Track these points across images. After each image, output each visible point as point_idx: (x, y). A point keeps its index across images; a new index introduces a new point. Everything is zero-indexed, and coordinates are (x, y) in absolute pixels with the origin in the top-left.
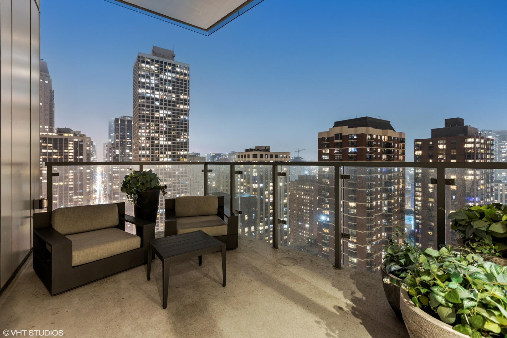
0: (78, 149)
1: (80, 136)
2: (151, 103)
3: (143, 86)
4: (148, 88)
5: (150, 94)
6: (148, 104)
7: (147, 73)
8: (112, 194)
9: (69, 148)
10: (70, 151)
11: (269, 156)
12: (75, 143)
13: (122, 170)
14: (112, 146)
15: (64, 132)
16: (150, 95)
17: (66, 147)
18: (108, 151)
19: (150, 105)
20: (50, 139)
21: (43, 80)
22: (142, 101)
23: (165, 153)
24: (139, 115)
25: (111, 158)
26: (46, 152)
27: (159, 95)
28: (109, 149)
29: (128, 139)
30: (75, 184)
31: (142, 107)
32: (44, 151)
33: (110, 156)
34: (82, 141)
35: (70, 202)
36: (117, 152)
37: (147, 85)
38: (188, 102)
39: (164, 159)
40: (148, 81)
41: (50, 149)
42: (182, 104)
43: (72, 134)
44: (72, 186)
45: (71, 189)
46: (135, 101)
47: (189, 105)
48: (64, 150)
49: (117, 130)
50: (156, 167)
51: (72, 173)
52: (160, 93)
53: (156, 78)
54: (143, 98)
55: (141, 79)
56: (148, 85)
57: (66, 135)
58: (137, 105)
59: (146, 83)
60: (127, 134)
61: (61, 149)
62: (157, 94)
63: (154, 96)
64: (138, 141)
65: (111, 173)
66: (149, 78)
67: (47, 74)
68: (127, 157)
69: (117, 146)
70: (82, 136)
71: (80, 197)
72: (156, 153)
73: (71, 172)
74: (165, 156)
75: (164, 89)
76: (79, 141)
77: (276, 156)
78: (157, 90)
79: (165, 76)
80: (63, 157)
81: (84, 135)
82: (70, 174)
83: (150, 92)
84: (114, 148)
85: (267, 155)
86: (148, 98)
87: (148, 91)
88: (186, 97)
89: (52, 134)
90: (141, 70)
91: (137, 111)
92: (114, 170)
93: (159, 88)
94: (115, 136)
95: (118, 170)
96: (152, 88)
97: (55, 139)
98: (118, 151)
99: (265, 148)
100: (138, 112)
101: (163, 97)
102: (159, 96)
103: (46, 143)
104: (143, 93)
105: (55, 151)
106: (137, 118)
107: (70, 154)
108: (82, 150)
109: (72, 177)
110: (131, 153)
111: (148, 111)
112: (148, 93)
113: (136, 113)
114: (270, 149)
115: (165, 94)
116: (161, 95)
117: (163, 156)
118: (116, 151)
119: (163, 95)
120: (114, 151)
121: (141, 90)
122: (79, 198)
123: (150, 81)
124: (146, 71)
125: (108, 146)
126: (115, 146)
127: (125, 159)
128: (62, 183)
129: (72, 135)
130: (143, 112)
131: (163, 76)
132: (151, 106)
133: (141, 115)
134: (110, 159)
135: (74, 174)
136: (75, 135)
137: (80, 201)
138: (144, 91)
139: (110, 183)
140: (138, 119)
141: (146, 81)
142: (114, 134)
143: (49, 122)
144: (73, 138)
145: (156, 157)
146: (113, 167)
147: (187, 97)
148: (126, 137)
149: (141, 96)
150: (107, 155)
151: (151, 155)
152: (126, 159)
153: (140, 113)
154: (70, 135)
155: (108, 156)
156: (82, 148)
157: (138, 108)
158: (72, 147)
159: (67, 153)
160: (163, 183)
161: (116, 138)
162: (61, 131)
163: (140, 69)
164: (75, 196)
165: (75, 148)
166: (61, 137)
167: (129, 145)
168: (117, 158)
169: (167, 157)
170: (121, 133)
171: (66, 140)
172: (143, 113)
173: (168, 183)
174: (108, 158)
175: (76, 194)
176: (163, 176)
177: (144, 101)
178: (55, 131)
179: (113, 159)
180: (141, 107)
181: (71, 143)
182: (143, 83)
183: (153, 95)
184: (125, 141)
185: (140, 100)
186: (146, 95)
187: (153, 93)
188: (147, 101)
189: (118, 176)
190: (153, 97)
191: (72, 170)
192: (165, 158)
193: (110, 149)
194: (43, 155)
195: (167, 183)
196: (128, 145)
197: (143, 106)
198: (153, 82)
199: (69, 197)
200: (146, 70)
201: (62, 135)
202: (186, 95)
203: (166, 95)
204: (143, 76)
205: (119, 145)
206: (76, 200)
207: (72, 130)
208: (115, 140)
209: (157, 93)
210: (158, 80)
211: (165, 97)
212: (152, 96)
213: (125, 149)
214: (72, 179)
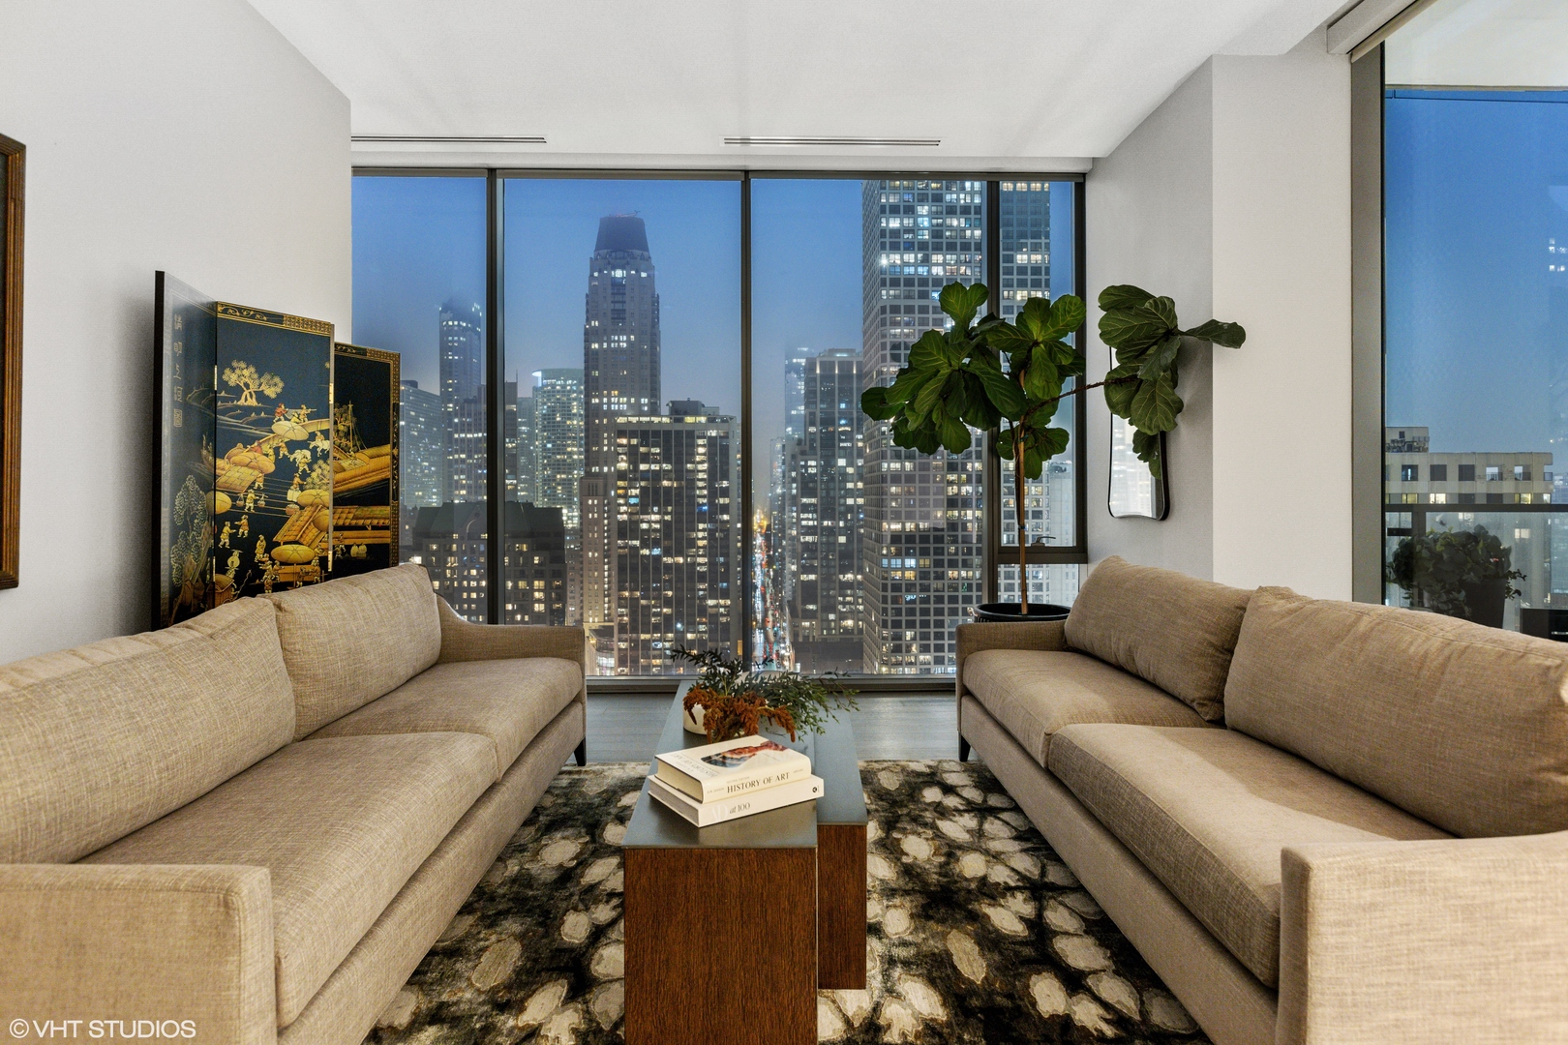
0: (718, 458)
1: (723, 421)
2: (919, 298)
3: (895, 242)
4: (909, 247)
5: (915, 265)
6: (910, 302)
7: (906, 197)
8: (800, 602)
9: (698, 458)
10: (700, 467)
11: (1424, 473)
12: (712, 441)
13: (825, 523)
14: (797, 449)
15: (687, 413)
16: (916, 270)
17: (692, 454)
18: (787, 463)
19: (917, 303)
20: (656, 434)
21: (637, 271)
22: (892, 292)
23: (964, 469)
24: (884, 340)
25: (794, 485)
26: (648, 471)
27: (944, 264)
28: (789, 458)
29: (843, 422)
30: (712, 564)
31: (891, 312)
32: (643, 467)
33: (794, 480)
34: (726, 437)
35: (699, 616)
36: (812, 466)
37: (906, 236)
38: (1043, 277)
39: (959, 490)
40: (908, 222)
41: (655, 462)
42: (1022, 284)
43: (704, 416)
44: (704, 569)
45: (702, 577)
46: (869, 297)
47: (1047, 285)
48: (687, 463)
49: (812, 395)
50: (936, 517)
51: (704, 530)
52: (948, 257)
53: (934, 209)
54: (895, 283)
55: (887, 223)
56: (910, 236)
57: (689, 419)
58: (876, 310)
59: (902, 232)
60: (839, 406)
61: (679, 464)
62: (937, 264)
63: (929, 271)
64: (879, 429)
65: (795, 532)
66: (913, 213)
67: (645, 253)
68: (840, 481)
69: (812, 447)
70: (726, 421)
71: (722, 602)
72: (936, 467)
73: (701, 526)
74: (964, 476)
75: (958, 241)
76: (721, 437)
77: (1467, 473)
78: (937, 248)
79: (962, 196)
80: (684, 483)
81: (731, 419)
82: (700, 535)
83: (916, 258)
84: (803, 453)
85: (1414, 468)
86: (909, 282)
87: (910, 257)
88: (1037, 258)
89: (660, 419)
90: (887, 191)
91: (877, 327)
92: (804, 523)
93: (944, 241)
94: (805, 416)
95: (816, 523)
96: (923, 246)
97: (667, 433)
98: (813, 463)
99: (1402, 434)
100: (879, 331)
101: (958, 269)
102: (945, 270)
103: (646, 445)
104: (893, 265)
105: (666, 467)
106: (876, 352)
107: (701, 476)
108: (727, 463)
109: (705, 542)
110: (850, 470)
111: (907, 324)
112: (908, 264)
113: (871, 335)
114: (1426, 440)
115: (962, 257)
116: (949, 264)
117: (959, 478)
118: (810, 463)
119: (959, 263)
120: (803, 463)
121: (888, 256)
122: (722, 607)
123: (915, 222)
124: (902, 191)
125: (786, 447)
126: (807, 448)
127: (834, 489)
128: (681, 560)
129: (703, 419)
130: (893, 331)
131: (958, 196)
132: (919, 306)
133: (888, 340)
134: (791, 488)
135: (709, 534)
136: (711, 420)
137: (722, 615)
138: (896, 258)
139: (793, 564)
140: (879, 354)
141: (902, 223)
142: (803, 408)
143: (649, 384)
144: (706, 427)
145: (935, 481)
146: (802, 516)
147: (1039, 257)
148: (837, 415)
149: (888, 277)
150: (784, 477)
151: (917, 473)
152: (837, 487)
153: (884, 336)
154: (699, 419)
155: (787, 480)
156: (728, 458)
157: (879, 319)
158: (704, 454)
159: (693, 471)
160: (959, 574)
161: (808, 423)
162: (679, 410)
163: (885, 188)
164: (711, 598)
165: (711, 457)
166: (678, 427)
167: (845, 445)
168: (811, 485)
169: (969, 481)
170: (822, 406)
171: (691, 435)
172: (895, 335)
173: (974, 573)
174: (787, 486)
175: (713, 593)
176: (957, 549)
177: (897, 292)
178: (665, 410)
179: (802, 489)
180: (888, 315)
181: (700, 442)
182: (895, 233)
183: (926, 269)
184: (834, 432)
185: (884, 292)
186: (902, 271)
187: (926, 261)
188: (907, 293)
189: (813, 543)
190: (925, 274)
191: (704, 523)
192: (964, 484)
193: (794, 457)
194: (642, 480)
195: (970, 573)
196: (841, 445)
197: (895, 309)
198: (925, 222)
199: (698, 601)
200: (904, 188)
201: (680, 420)
202: (1035, 249)
203: (966, 262)
204: (894, 210)
205: (817, 444)
206: (714, 610)
207: (703, 406)
208: (806, 430)
209: (937, 258)
210: (942, 213)
211: (963, 269)
212: (922, 270)
213: (834, 455)
214: (704, 547)
